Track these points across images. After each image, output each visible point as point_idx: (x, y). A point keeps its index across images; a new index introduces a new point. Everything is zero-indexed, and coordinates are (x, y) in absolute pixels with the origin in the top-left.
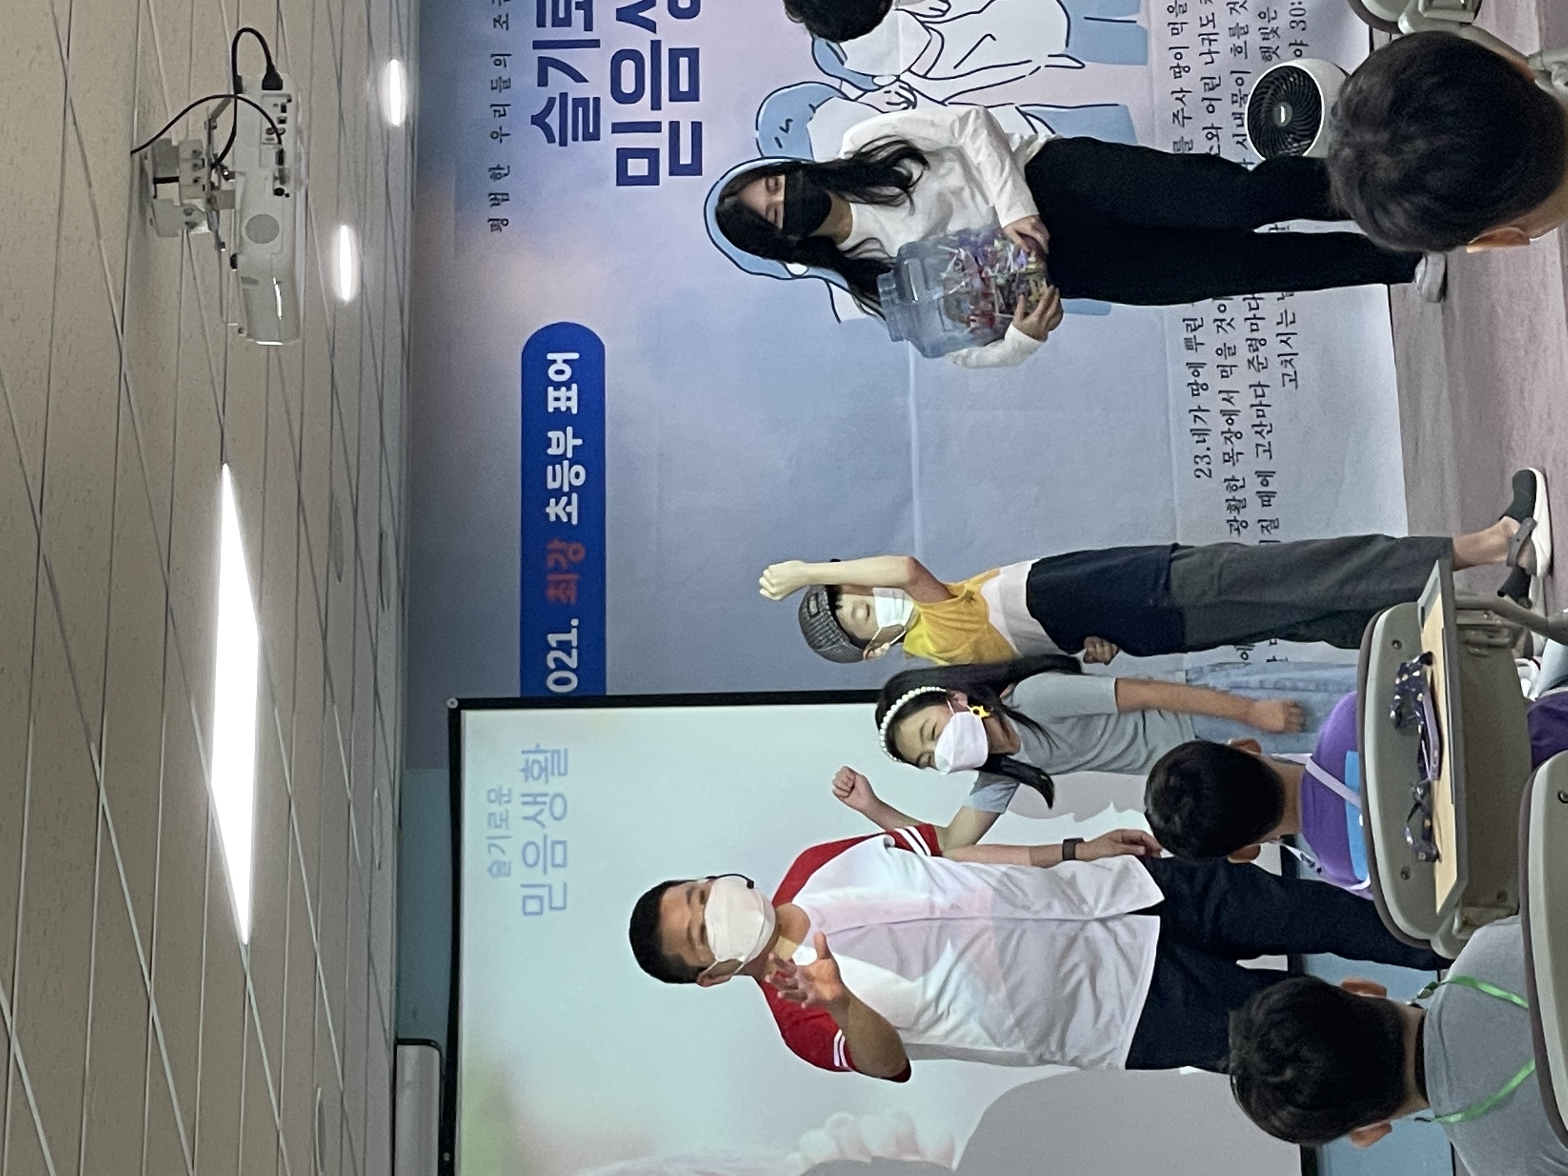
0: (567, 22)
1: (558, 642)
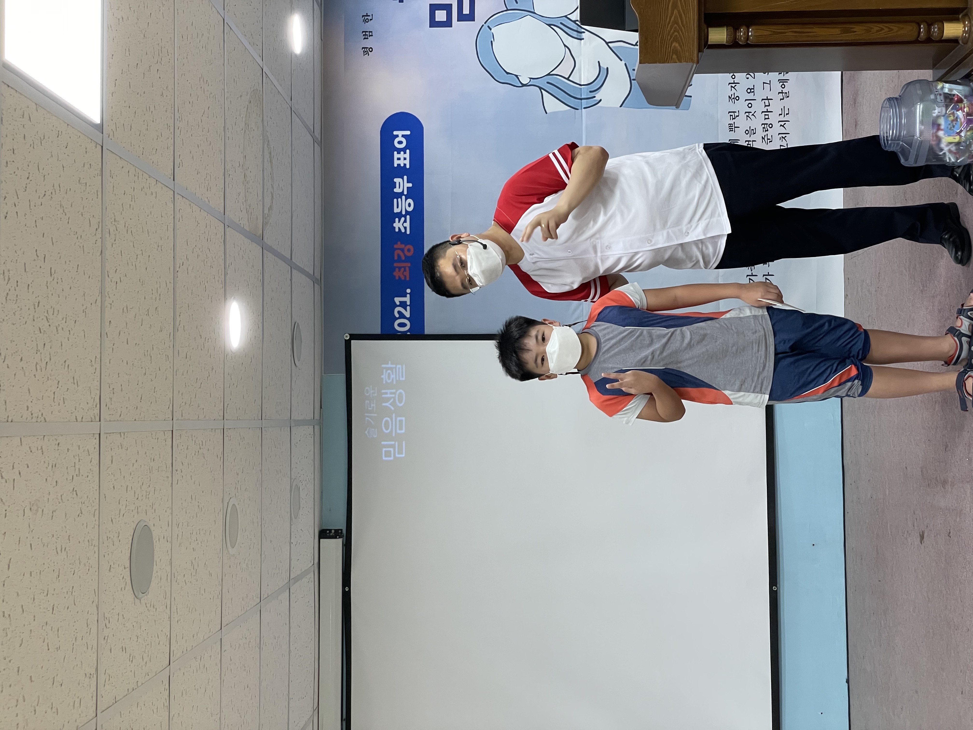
1: (400, 302)
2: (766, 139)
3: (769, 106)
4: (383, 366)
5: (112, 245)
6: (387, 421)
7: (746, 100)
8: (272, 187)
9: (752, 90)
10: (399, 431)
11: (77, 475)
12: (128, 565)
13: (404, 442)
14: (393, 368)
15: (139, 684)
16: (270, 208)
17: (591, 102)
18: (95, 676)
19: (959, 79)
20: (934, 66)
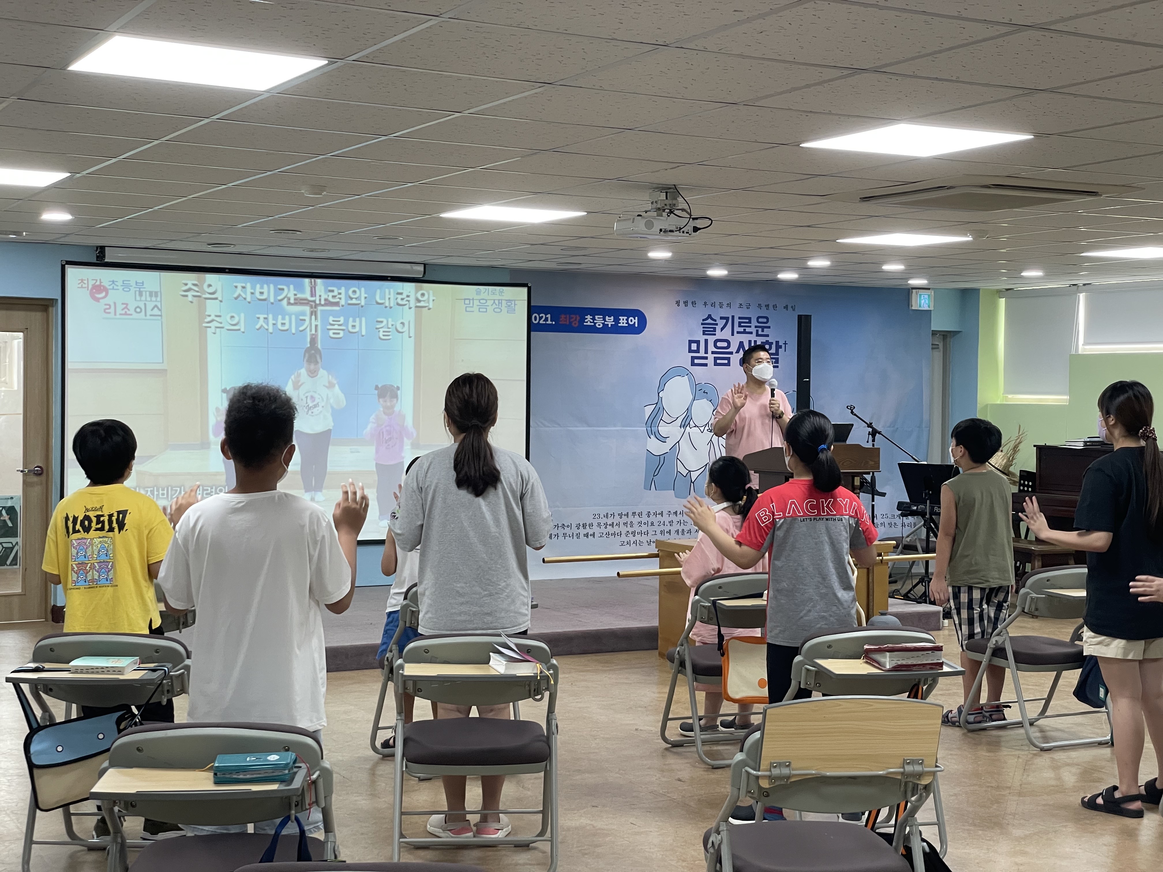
0: (740, 326)
1: (548, 318)
17: (650, 433)
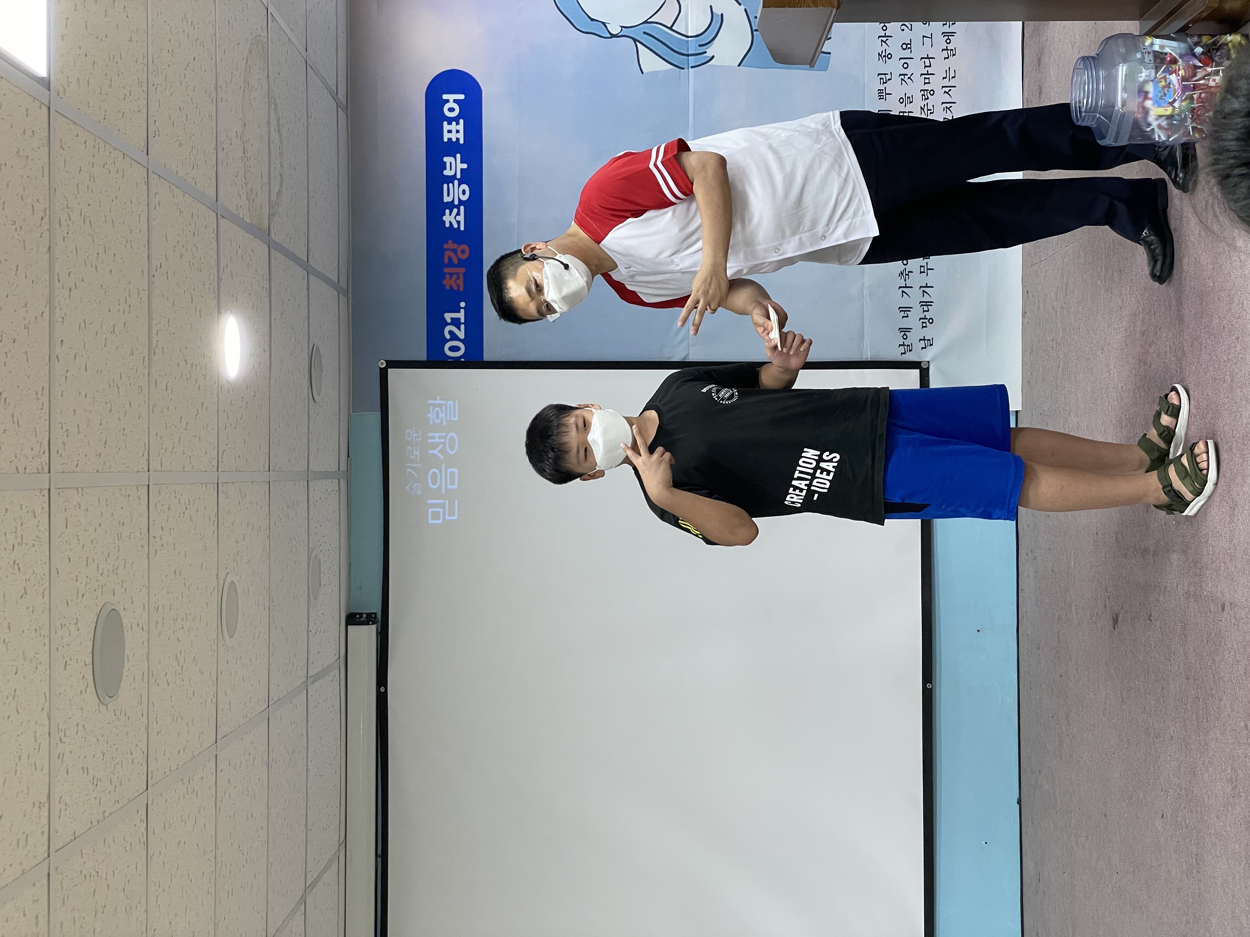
1: (452, 319)
2: (926, 110)
3: (930, 66)
4: (430, 402)
5: (64, 240)
6: (434, 473)
7: (900, 59)
8: (282, 166)
9: (909, 46)
10: (449, 487)
11: (19, 543)
12: (89, 661)
13: (456, 501)
14: (444, 404)
15: (106, 814)
16: (279, 193)
17: (702, 59)
18: (47, 805)
19: (1173, 33)
20: (1140, 16)
